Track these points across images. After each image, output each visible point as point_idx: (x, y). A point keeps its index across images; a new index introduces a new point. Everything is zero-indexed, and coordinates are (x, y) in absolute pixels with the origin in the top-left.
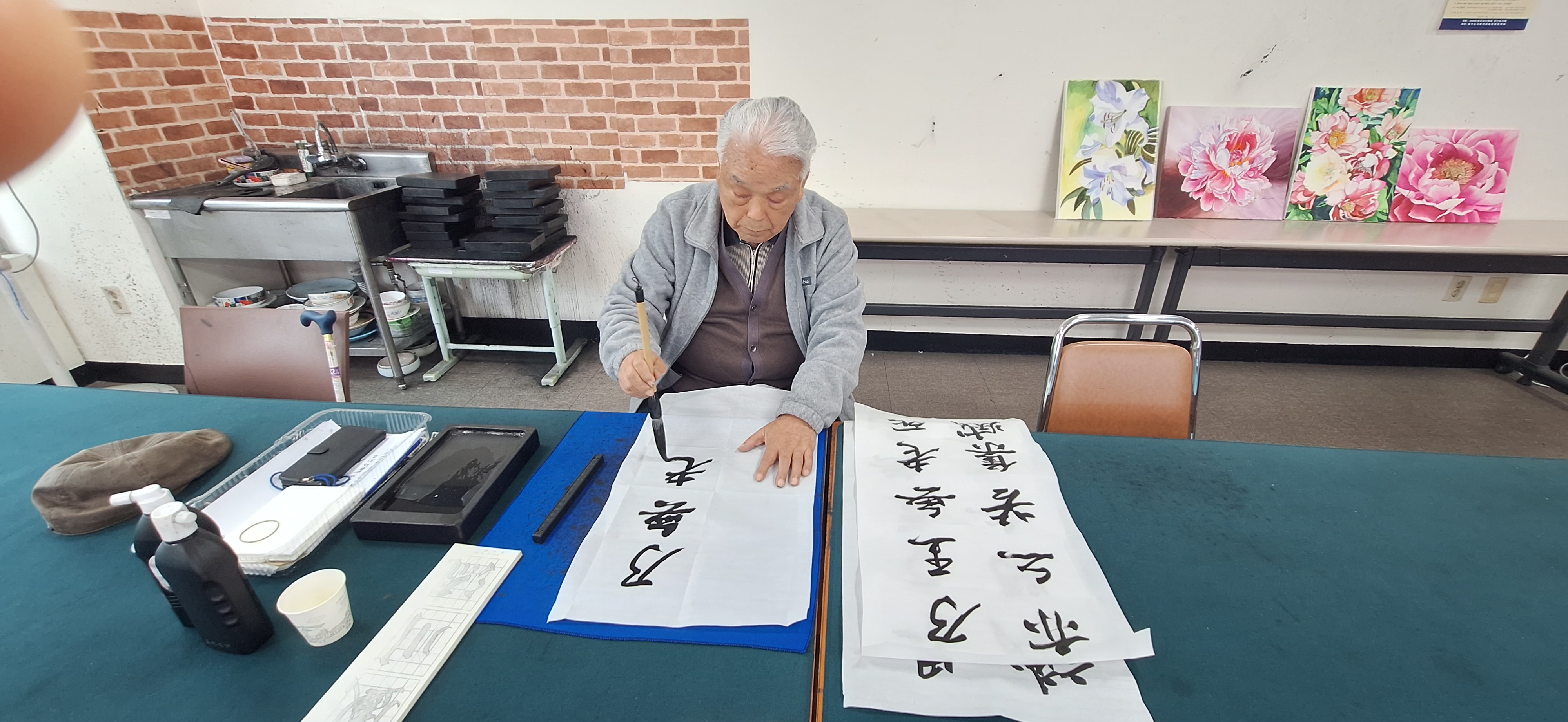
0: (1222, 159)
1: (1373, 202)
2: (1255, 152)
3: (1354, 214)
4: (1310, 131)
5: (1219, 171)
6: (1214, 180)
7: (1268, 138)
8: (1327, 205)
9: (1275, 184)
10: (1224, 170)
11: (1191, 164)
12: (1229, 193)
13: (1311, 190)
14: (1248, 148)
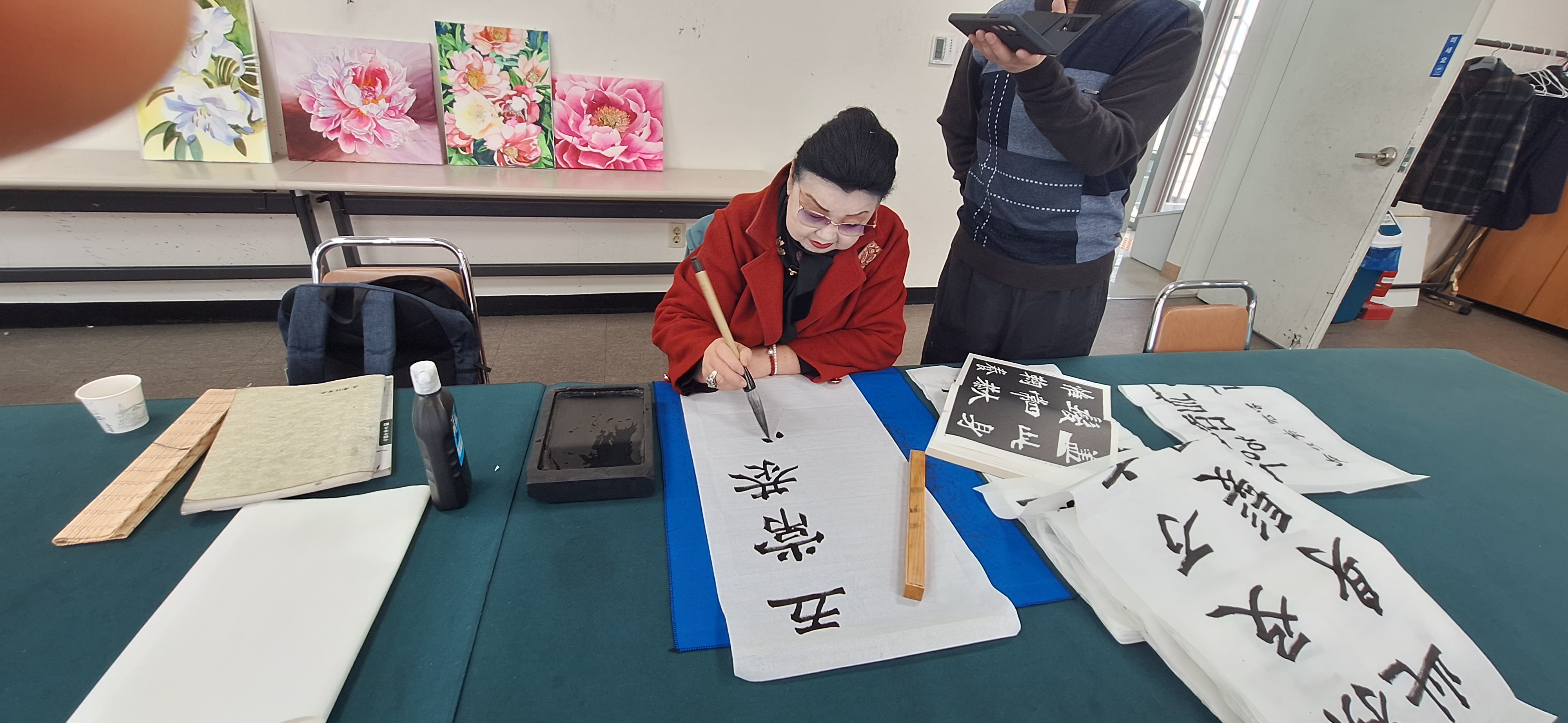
0: (353, 95)
1: (534, 147)
2: (389, 91)
3: (519, 159)
4: (444, 68)
5: (351, 109)
6: (349, 118)
7: (401, 75)
8: (489, 150)
9: (424, 126)
10: (358, 108)
11: (316, 99)
12: (371, 134)
13: (467, 133)
14: (380, 83)
